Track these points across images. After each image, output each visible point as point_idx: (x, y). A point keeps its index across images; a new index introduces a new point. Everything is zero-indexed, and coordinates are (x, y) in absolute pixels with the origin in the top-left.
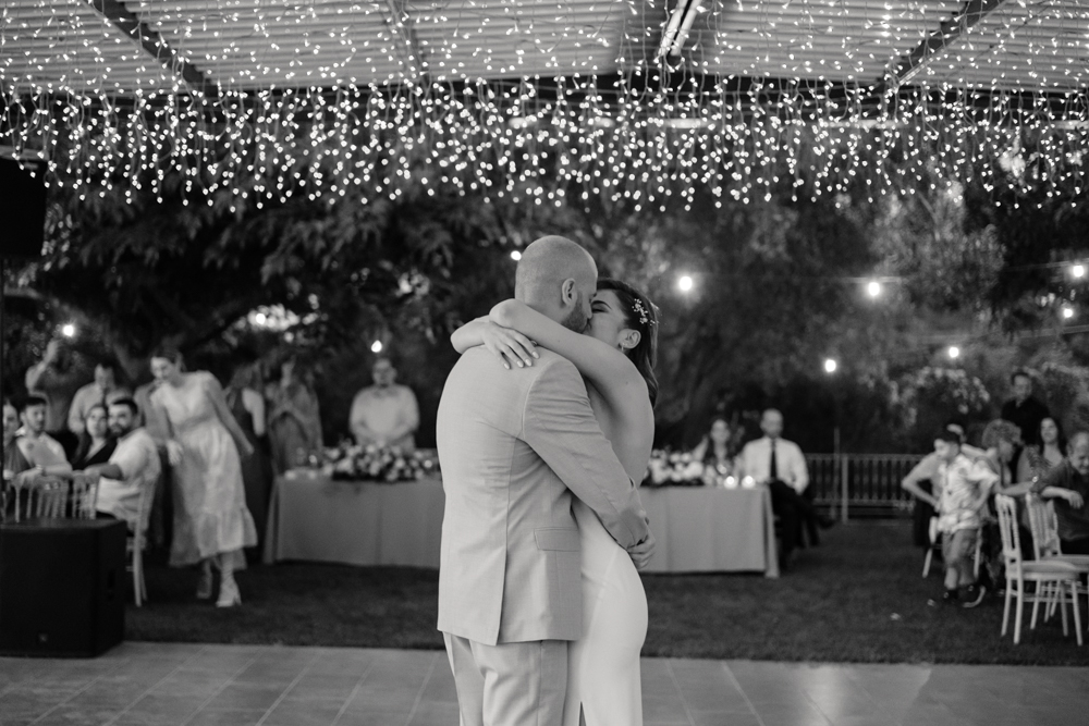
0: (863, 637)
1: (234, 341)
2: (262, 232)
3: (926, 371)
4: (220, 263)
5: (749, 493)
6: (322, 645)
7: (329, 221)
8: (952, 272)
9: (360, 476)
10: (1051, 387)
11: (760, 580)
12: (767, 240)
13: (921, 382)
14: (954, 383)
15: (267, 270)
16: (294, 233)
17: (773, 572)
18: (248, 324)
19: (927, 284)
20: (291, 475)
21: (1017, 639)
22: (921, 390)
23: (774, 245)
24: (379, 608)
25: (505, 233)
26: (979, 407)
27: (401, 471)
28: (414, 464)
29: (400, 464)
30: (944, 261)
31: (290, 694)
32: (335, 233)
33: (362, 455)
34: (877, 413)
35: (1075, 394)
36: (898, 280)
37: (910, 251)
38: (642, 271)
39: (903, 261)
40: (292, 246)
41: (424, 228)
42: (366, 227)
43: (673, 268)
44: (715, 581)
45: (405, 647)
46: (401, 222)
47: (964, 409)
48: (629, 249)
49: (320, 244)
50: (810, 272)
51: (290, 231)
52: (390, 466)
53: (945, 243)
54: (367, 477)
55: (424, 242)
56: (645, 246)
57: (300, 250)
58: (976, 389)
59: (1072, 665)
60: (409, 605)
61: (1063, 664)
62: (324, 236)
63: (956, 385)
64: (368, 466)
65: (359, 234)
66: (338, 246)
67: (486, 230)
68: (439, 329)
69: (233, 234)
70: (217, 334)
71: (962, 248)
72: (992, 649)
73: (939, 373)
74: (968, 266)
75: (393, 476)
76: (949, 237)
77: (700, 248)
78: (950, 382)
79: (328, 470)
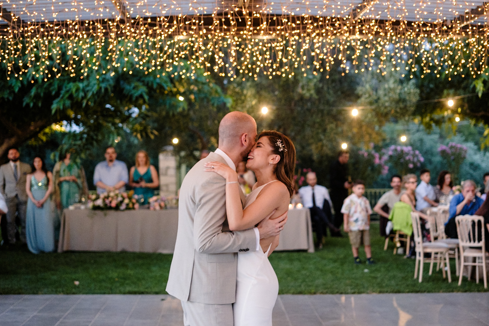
0: (348, 282)
1: (44, 138)
2: (51, 88)
3: (393, 147)
4: (32, 105)
5: (300, 211)
6: (84, 293)
7: (85, 83)
8: (393, 103)
9: (107, 208)
10: (453, 154)
11: (304, 254)
12: (306, 88)
13: (390, 153)
14: (406, 153)
15: (54, 107)
16: (68, 89)
17: (312, 250)
18: (51, 129)
19: (382, 109)
20: (71, 208)
21: (420, 280)
22: (391, 157)
23: (309, 90)
24: (114, 274)
25: (175, 87)
26: (419, 165)
27: (127, 205)
28: (134, 201)
29: (127, 201)
30: (390, 98)
31: (65, 318)
32: (88, 88)
33: (108, 197)
34: (369, 168)
35: (464, 158)
36: (369, 107)
37: (374, 93)
38: (244, 104)
39: (371, 98)
40: (67, 95)
41: (133, 85)
42: (103, 85)
43: (259, 102)
44: (283, 255)
45: (124, 293)
46: (122, 82)
47: (411, 166)
48: (237, 93)
49: (81, 94)
50: (327, 102)
51: (66, 87)
52: (121, 202)
53: (390, 89)
54: (110, 208)
55: (133, 92)
56: (245, 92)
57: (71, 97)
58: (417, 156)
59: (443, 292)
60: (129, 272)
61: (439, 292)
62: (83, 90)
63: (407, 154)
64: (111, 202)
65: (100, 88)
66: (90, 95)
67: (165, 85)
68: (144, 134)
69: (37, 89)
70: (35, 135)
71: (398, 91)
72: (408, 286)
73: (399, 148)
74: (401, 100)
75: (123, 207)
76: (392, 86)
77: (273, 91)
78: (404, 152)
79: (90, 205)
